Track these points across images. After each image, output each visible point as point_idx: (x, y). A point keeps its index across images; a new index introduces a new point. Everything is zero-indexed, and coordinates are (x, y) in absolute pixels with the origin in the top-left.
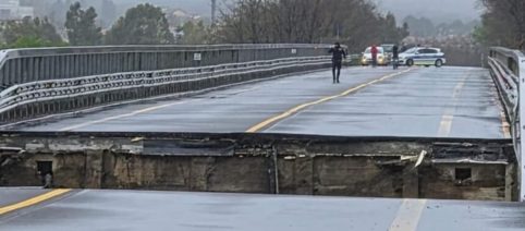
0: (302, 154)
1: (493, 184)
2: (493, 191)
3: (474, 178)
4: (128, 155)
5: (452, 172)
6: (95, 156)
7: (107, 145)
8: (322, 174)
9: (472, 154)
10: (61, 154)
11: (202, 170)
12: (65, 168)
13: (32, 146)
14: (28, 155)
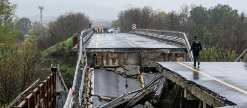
0: (145, 51)
1: (182, 56)
2: (182, 58)
3: (178, 55)
4: (111, 52)
5: (174, 54)
6: (105, 52)
7: (107, 50)
8: (150, 55)
9: (178, 51)
10: (98, 52)
11: (126, 55)
12: (99, 55)
13: (92, 51)
14: (91, 53)
